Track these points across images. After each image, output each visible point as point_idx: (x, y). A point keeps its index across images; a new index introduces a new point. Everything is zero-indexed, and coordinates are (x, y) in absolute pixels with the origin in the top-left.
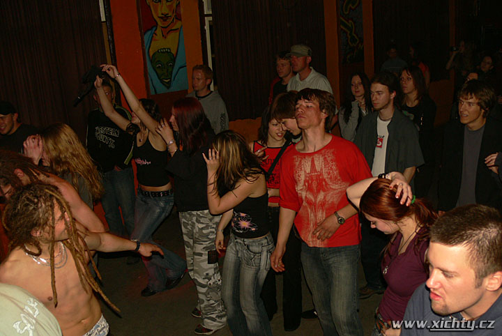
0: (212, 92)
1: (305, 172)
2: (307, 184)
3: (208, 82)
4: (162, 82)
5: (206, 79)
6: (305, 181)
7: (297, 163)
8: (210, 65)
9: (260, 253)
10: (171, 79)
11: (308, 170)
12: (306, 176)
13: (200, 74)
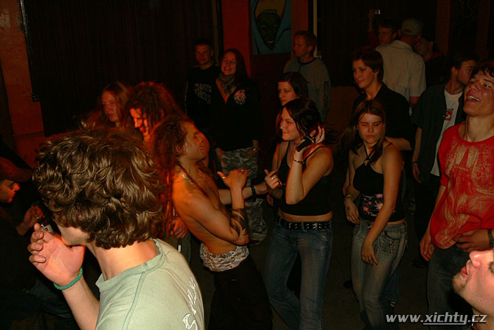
0: (315, 58)
3: (310, 49)
5: (307, 46)
8: (315, 33)
9: (399, 240)
10: (274, 40)
11: (459, 161)
13: (301, 41)
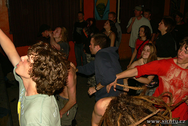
1: (175, 75)
2: (172, 81)
4: (99, 16)
6: (172, 80)
7: (172, 69)
10: (103, 15)
11: (177, 75)
12: (174, 78)
